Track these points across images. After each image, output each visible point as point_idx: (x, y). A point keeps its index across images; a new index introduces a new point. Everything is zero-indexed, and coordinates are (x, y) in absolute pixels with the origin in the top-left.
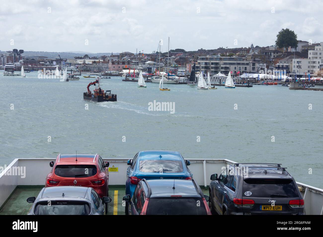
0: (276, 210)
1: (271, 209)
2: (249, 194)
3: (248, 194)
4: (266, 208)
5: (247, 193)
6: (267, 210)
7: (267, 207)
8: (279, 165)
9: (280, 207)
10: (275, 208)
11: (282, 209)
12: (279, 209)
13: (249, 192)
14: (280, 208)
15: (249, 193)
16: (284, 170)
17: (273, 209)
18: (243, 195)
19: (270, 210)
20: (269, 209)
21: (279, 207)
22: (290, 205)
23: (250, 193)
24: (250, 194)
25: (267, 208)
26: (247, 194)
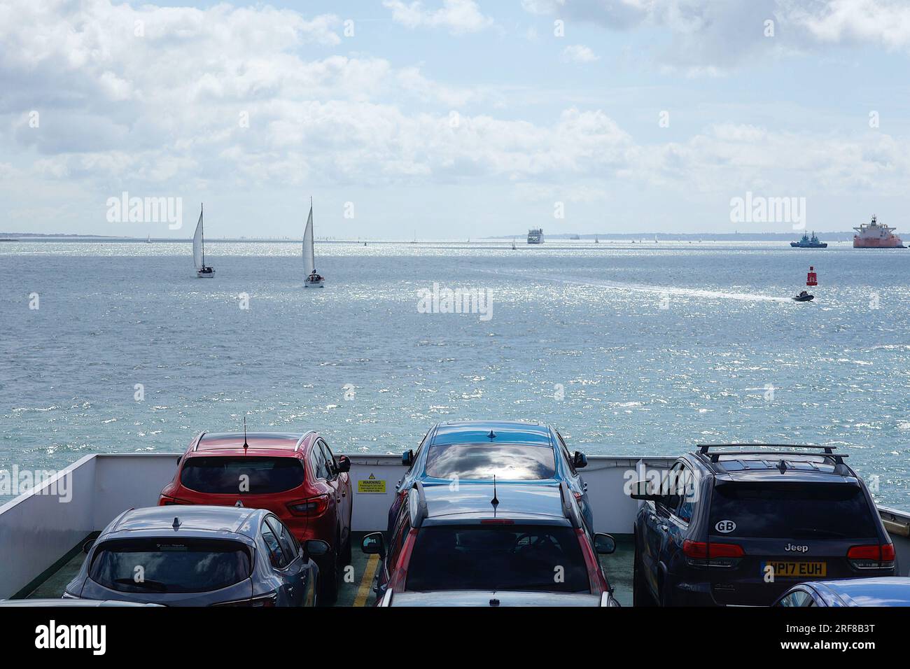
0: (807, 574)
1: (792, 572)
2: (730, 528)
3: (725, 528)
4: (779, 568)
5: (721, 525)
6: (780, 574)
7: (781, 566)
8: (828, 450)
9: (821, 565)
10: (806, 571)
11: (827, 572)
12: (818, 571)
13: (728, 523)
14: (820, 569)
15: (728, 526)
16: (839, 460)
17: (801, 573)
18: (711, 530)
19: (789, 574)
20: (787, 572)
21: (818, 567)
22: (851, 561)
23: (730, 524)
24: (732, 528)
25: (781, 571)
26: (723, 529)
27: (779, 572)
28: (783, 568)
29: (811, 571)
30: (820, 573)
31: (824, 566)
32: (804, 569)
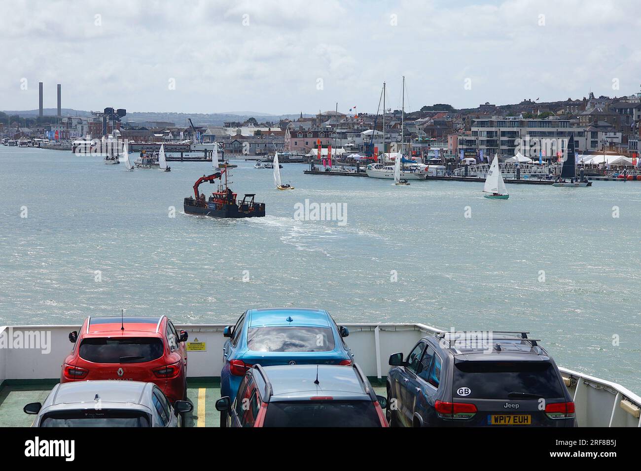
0: (518, 423)
1: (509, 422)
2: (467, 392)
3: (464, 393)
4: (500, 420)
5: (461, 391)
6: (501, 423)
7: (502, 418)
8: (524, 335)
9: (527, 417)
10: (518, 421)
11: (531, 422)
12: (526, 421)
13: (465, 389)
14: (527, 419)
15: (465, 391)
16: (534, 343)
17: (514, 422)
18: (455, 394)
19: (507, 423)
20: (505, 422)
21: (526, 418)
22: (547, 414)
23: (467, 390)
24: (468, 393)
25: (501, 421)
26: (463, 393)
27: (500, 422)
28: (503, 419)
29: (521, 421)
30: (527, 422)
31: (529, 417)
32: (516, 419)
